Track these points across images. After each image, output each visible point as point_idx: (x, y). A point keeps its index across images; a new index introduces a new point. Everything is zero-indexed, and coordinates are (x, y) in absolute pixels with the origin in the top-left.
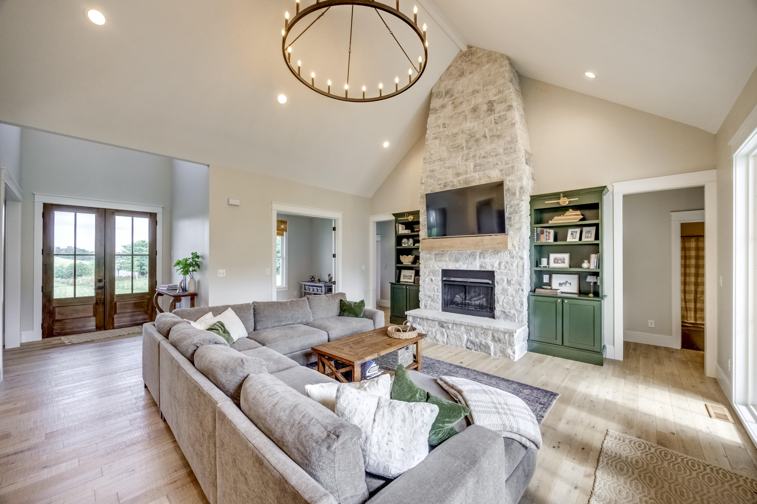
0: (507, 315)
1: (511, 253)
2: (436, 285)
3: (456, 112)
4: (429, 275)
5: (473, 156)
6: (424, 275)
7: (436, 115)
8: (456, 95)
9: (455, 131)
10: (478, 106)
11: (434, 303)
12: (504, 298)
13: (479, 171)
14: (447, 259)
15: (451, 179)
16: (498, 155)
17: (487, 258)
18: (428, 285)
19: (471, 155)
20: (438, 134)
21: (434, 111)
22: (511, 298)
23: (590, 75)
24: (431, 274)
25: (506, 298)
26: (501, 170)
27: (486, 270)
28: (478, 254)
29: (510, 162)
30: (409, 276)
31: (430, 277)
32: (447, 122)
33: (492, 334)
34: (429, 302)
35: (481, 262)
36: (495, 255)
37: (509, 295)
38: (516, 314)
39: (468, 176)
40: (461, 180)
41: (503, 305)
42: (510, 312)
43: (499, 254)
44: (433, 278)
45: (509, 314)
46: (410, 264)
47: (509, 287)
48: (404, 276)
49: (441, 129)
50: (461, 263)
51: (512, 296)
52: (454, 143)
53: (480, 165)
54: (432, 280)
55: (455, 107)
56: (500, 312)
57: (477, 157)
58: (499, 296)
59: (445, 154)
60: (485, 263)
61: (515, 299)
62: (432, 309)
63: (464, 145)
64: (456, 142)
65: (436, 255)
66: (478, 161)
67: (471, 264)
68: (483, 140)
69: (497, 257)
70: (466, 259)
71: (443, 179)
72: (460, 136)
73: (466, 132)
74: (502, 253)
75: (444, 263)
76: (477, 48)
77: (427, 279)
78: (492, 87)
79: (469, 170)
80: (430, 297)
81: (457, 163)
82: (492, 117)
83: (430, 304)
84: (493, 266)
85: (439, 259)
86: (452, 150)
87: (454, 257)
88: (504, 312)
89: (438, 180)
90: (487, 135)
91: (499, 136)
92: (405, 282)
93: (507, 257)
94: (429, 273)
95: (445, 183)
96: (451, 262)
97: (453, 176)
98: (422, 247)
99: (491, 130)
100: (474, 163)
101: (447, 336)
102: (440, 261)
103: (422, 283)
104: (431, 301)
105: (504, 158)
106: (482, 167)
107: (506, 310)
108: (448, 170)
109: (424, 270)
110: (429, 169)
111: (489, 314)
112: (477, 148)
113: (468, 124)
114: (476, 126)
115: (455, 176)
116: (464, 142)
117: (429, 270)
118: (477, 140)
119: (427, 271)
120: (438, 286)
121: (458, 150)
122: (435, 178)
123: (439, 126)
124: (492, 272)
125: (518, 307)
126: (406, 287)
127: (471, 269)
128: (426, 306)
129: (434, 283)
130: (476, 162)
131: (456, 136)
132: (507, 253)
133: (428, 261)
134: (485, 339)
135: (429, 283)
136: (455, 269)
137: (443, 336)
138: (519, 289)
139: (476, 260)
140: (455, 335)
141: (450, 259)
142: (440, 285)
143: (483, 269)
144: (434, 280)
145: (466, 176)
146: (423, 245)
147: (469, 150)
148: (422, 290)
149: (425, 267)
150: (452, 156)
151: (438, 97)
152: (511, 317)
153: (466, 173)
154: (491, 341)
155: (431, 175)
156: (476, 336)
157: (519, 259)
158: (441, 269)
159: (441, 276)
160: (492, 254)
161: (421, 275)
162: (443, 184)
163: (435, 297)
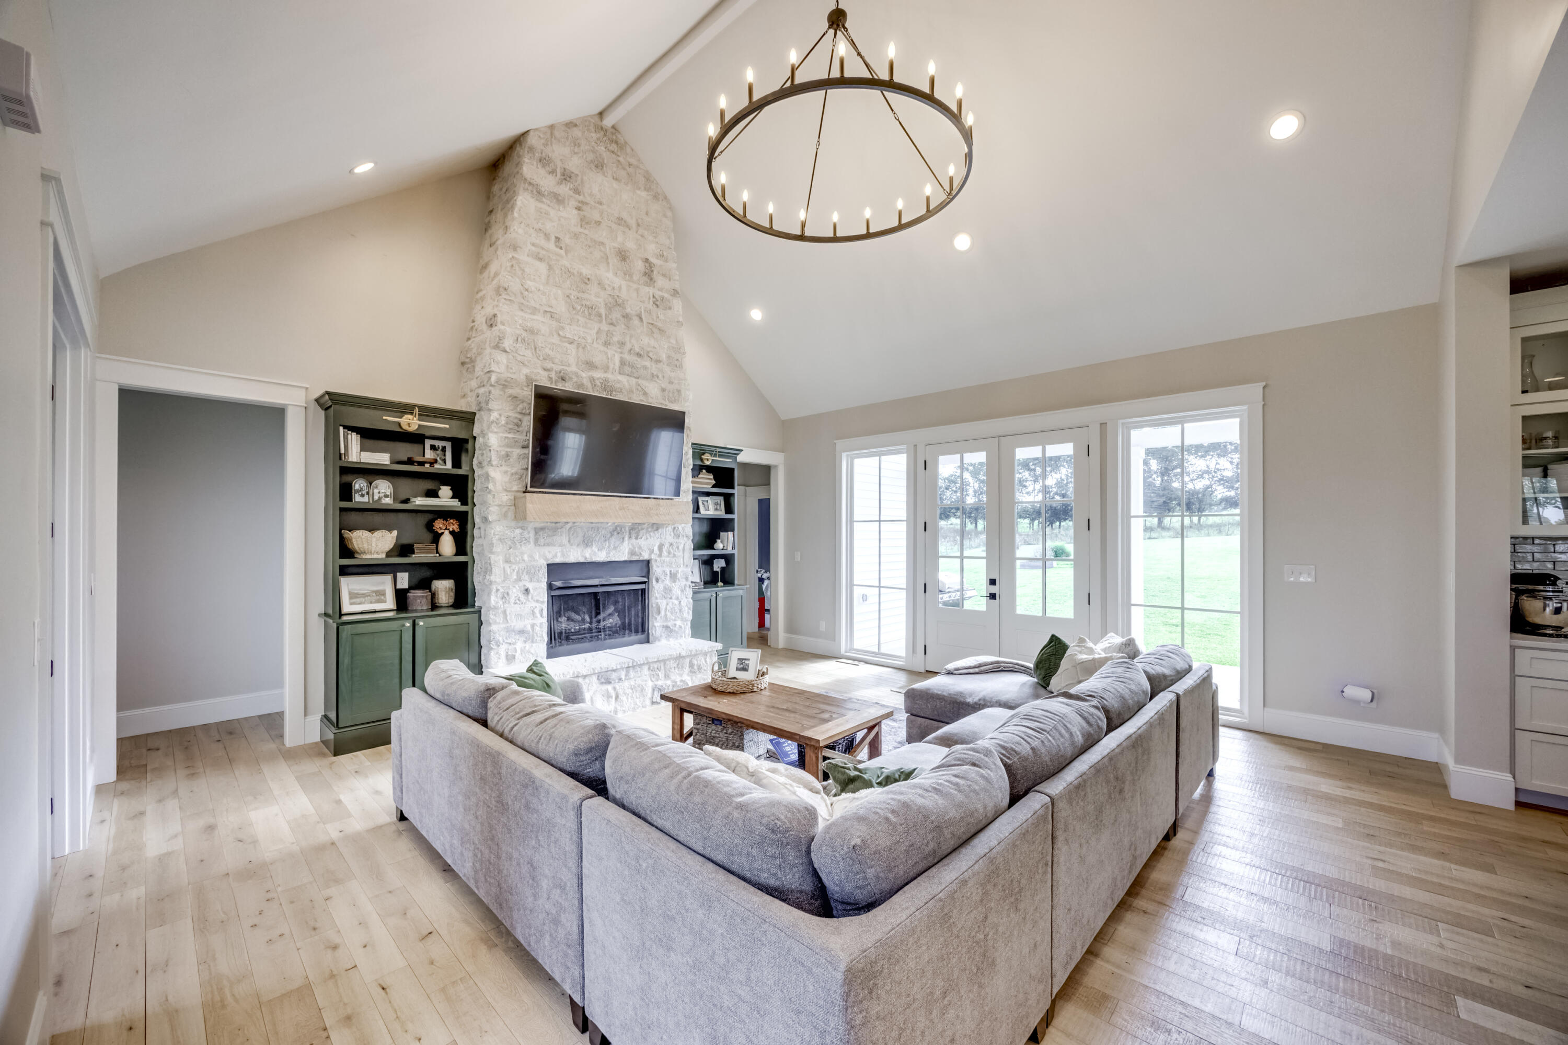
0: (671, 631)
1: (677, 528)
2: (537, 601)
3: (586, 232)
4: (519, 579)
5: (618, 342)
6: (504, 581)
7: (540, 205)
8: (587, 199)
9: (586, 271)
10: (628, 253)
11: (534, 645)
12: (667, 604)
13: (628, 375)
14: (564, 540)
15: (573, 368)
16: (660, 361)
17: (641, 538)
18: (515, 603)
19: (615, 339)
20: (544, 252)
21: (535, 192)
22: (676, 602)
23: (756, 315)
24: (526, 577)
25: (670, 604)
26: (663, 390)
27: (638, 558)
28: (627, 530)
29: (676, 382)
30: (374, 592)
31: (521, 584)
32: (567, 240)
33: (691, 662)
34: (519, 645)
35: (632, 545)
36: (653, 532)
37: (674, 597)
38: (683, 626)
39: (609, 376)
40: (598, 379)
41: (666, 615)
42: (676, 625)
43: (660, 530)
44: (530, 586)
45: (674, 628)
46: (384, 556)
47: (674, 585)
48: (353, 596)
49: (551, 246)
50: (595, 548)
51: (677, 598)
52: (581, 295)
53: (632, 366)
54: (527, 591)
55: (584, 221)
56: (660, 629)
57: (628, 346)
58: (658, 601)
59: (561, 308)
60: (640, 547)
61: (681, 603)
63: (603, 311)
64: (585, 295)
65: (536, 531)
66: (627, 357)
67: (615, 548)
68: (636, 321)
69: (657, 536)
70: (605, 540)
71: (556, 361)
72: (594, 288)
73: (607, 286)
74: (663, 528)
75: (557, 549)
76: (626, 142)
77: (514, 590)
78: (651, 238)
79: (611, 366)
80: (522, 632)
81: (589, 341)
82: (651, 291)
83: (522, 650)
84: (652, 552)
85: (547, 541)
86: (578, 308)
87: (581, 535)
88: (667, 627)
89: (544, 359)
90: (643, 317)
91: (661, 331)
92: (362, 613)
93: (670, 535)
94: (517, 576)
95: (560, 372)
96: (574, 547)
97: (580, 363)
98: (528, 512)
99: (649, 312)
100: (621, 357)
101: (617, 697)
102: (548, 545)
103: (497, 603)
104: (525, 642)
105: (667, 369)
106: (634, 371)
107: (669, 624)
108: (568, 346)
109: (504, 569)
110: (520, 321)
111: (640, 636)
112: (626, 331)
113: (610, 275)
114: (624, 288)
115: (583, 366)
116: (602, 305)
117: (519, 568)
118: (626, 316)
119: (514, 570)
120: (543, 602)
121: (590, 314)
122: (535, 348)
123: (545, 234)
124: (648, 563)
125: (685, 615)
126: (414, 625)
127: (613, 559)
128: (514, 657)
129: (532, 598)
130: (623, 356)
131: (586, 283)
132: (670, 528)
133: (518, 545)
134: (681, 675)
135: (519, 600)
136: (582, 560)
137: (608, 701)
138: (685, 586)
139: (623, 541)
140: (632, 689)
141: (572, 542)
142: (546, 600)
143: (635, 558)
144: (531, 591)
145: (605, 375)
146: (529, 506)
147: (612, 328)
148: (500, 619)
149: (507, 561)
150: (578, 320)
151: (544, 166)
152: (677, 632)
153: (606, 369)
154: (688, 675)
155: (526, 339)
156: (667, 676)
157: (685, 539)
158: (545, 563)
159: (546, 580)
160: (650, 530)
161: (495, 582)
162: (556, 372)
163: (537, 628)
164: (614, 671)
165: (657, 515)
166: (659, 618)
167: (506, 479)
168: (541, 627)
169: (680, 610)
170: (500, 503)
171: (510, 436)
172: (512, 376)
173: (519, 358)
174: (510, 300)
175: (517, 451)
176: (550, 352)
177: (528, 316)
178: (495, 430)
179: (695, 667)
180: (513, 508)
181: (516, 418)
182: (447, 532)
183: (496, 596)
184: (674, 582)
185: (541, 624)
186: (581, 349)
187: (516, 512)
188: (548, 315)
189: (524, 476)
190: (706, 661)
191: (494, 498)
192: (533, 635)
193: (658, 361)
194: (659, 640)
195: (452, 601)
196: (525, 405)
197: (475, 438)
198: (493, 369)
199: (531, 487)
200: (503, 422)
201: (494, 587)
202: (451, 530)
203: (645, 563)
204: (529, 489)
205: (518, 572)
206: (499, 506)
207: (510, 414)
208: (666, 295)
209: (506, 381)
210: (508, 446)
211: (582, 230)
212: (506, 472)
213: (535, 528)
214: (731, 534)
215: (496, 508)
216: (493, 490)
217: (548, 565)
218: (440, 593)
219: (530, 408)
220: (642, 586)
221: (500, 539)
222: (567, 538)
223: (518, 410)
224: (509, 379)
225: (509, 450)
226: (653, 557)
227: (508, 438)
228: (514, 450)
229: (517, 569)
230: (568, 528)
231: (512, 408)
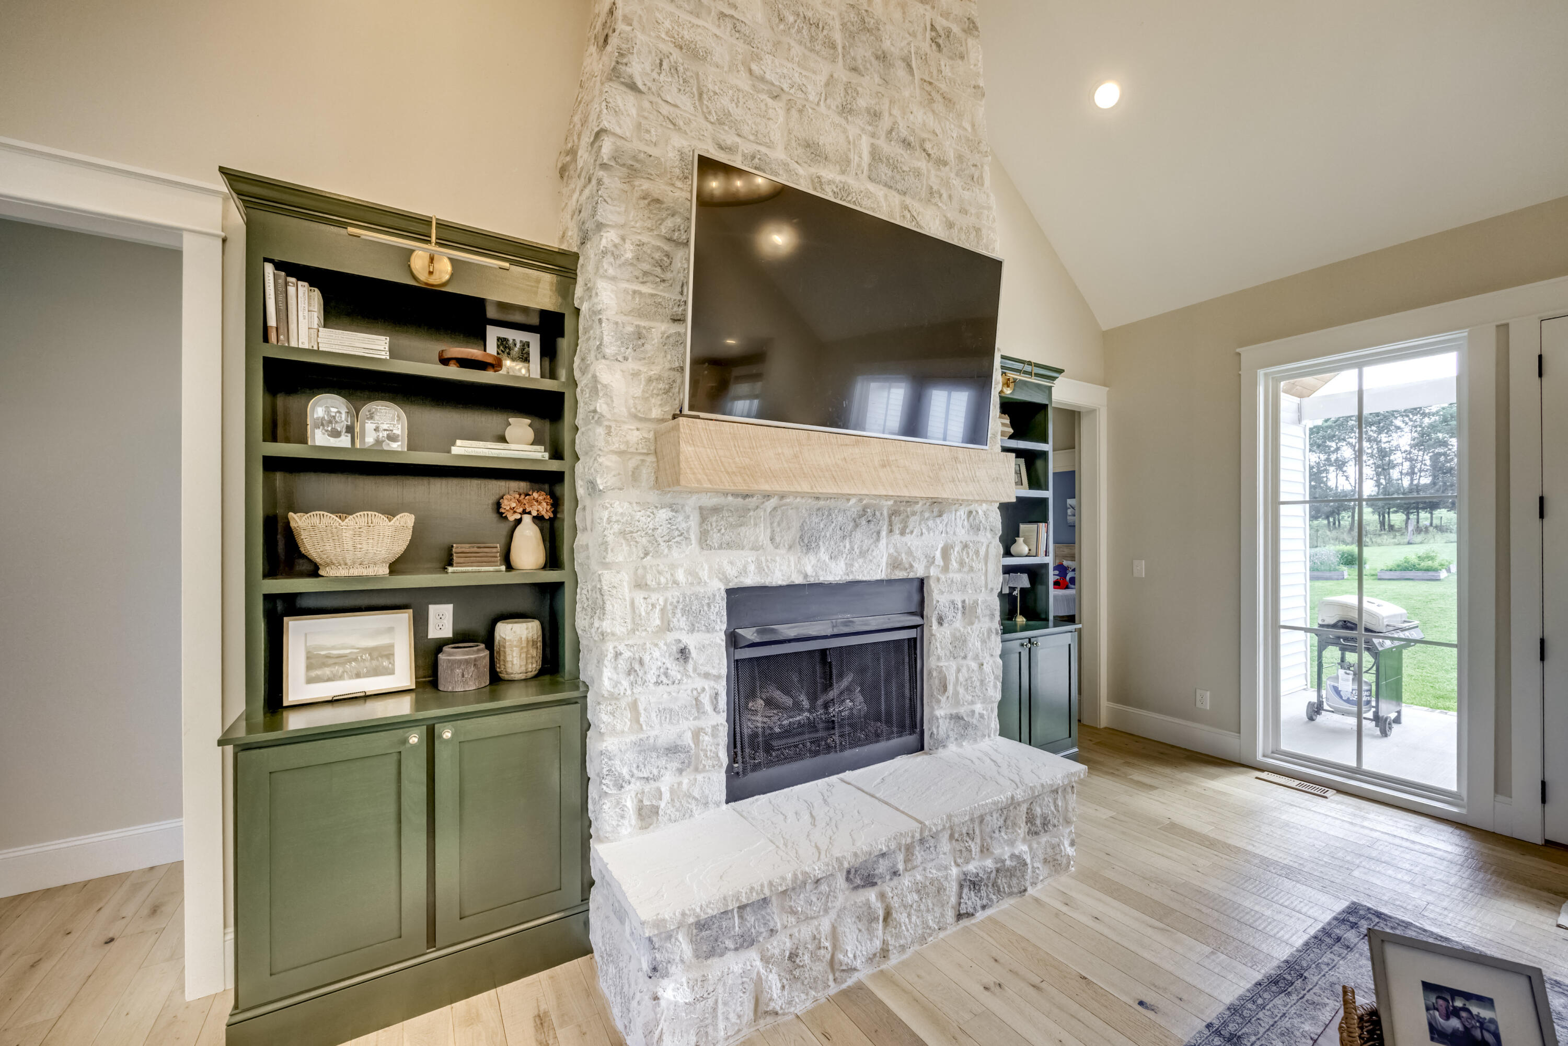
0: (967, 726)
1: (974, 513)
2: (707, 676)
4: (667, 627)
5: (868, 111)
6: (633, 631)
11: (700, 777)
12: (958, 670)
13: (886, 185)
14: (762, 534)
15: (780, 154)
16: (945, 164)
17: (912, 532)
18: (657, 683)
19: (862, 103)
22: (975, 665)
24: (681, 621)
25: (964, 670)
26: (950, 225)
27: (907, 575)
28: (886, 514)
29: (973, 210)
30: (371, 651)
31: (671, 637)
33: (1030, 811)
34: (667, 781)
35: (895, 546)
36: (935, 518)
37: (970, 655)
38: (985, 715)
39: (850, 180)
40: (830, 182)
41: (956, 693)
42: (973, 712)
43: (945, 517)
44: (691, 641)
45: (971, 720)
46: (384, 570)
47: (969, 629)
48: (314, 662)
50: (824, 556)
51: (976, 657)
53: (893, 164)
54: (684, 653)
56: (947, 722)
57: (886, 123)
59: (755, 12)
60: (910, 553)
61: (985, 667)
62: (687, 814)
63: (838, 37)
65: (704, 515)
66: (883, 144)
67: (863, 554)
68: (901, 72)
69: (940, 527)
70: (844, 537)
71: (745, 130)
74: (951, 512)
75: (748, 557)
77: (656, 654)
79: (854, 159)
80: (673, 750)
81: (812, 96)
82: (928, 13)
83: (672, 791)
84: (931, 561)
85: (725, 538)
86: (790, 20)
87: (796, 525)
88: (957, 718)
89: (720, 123)
90: (914, 65)
91: (947, 100)
92: (334, 702)
93: (962, 527)
94: (662, 619)
95: (753, 157)
96: (783, 551)
97: (794, 144)
98: (683, 465)
99: (925, 59)
100: (872, 144)
101: (887, 915)
102: (729, 546)
103: (616, 684)
104: (680, 771)
105: (957, 186)
106: (898, 177)
107: (962, 711)
108: (770, 101)
109: (632, 603)
110: (667, 24)
111: (910, 739)
112: (881, 89)
115: (800, 150)
116: (838, 26)
117: (666, 601)
118: (882, 57)
119: (653, 606)
120: (718, 677)
121: (812, 39)
122: (701, 95)
124: (922, 582)
125: (992, 691)
126: (431, 736)
127: (860, 577)
128: (655, 810)
129: (695, 670)
130: (877, 142)
132: (962, 513)
133: (664, 547)
134: (1012, 843)
135: (666, 675)
136: (798, 580)
137: (870, 931)
138: (990, 631)
139: (878, 540)
140: (918, 892)
141: (778, 539)
142: (724, 672)
143: (900, 574)
144: (694, 653)
145: (843, 178)
146: (687, 449)
147: (855, 79)
148: (624, 722)
149: (640, 585)
150: (790, 47)
152: (976, 728)
153: (844, 164)
154: (1024, 841)
155: (681, 69)
156: (985, 850)
157: (989, 535)
158: (723, 588)
159: (724, 627)
160: (927, 515)
161: (613, 634)
163: (706, 738)
164: (883, 855)
165: (953, 481)
166: (943, 699)
167: (638, 391)
168: (714, 735)
169: (982, 682)
170: (623, 447)
171: (646, 289)
172: (651, 150)
173: (665, 109)
175: (660, 328)
176: (732, 107)
177: (685, 17)
178: (611, 272)
179: (1038, 822)
180: (651, 459)
181: (658, 248)
182: (527, 519)
183: (616, 668)
184: (972, 623)
185: (715, 728)
186: (794, 112)
187: (657, 471)
188: (729, 24)
189: (677, 385)
190: (1056, 806)
191: (609, 434)
192: (697, 756)
193: (941, 162)
194: (944, 746)
195: (534, 667)
196: (678, 220)
197: (578, 311)
198: (605, 124)
199: (691, 408)
200: (629, 255)
201: (610, 647)
202: (534, 513)
203: (916, 584)
204: (686, 411)
205: (663, 610)
206: (621, 453)
207: (645, 239)
208: (956, 29)
209: (635, 158)
210: (641, 314)
212: (635, 374)
213: (701, 508)
214: (1042, 526)
215: (614, 458)
216: (609, 416)
217: (730, 592)
218: (508, 650)
219: (687, 230)
220: (912, 634)
221: (622, 533)
222: (769, 531)
223: (663, 230)
224: (642, 156)
225: (643, 323)
226: (933, 572)
227: (640, 293)
228: (652, 324)
229: (661, 602)
230: (769, 510)
231: (649, 224)
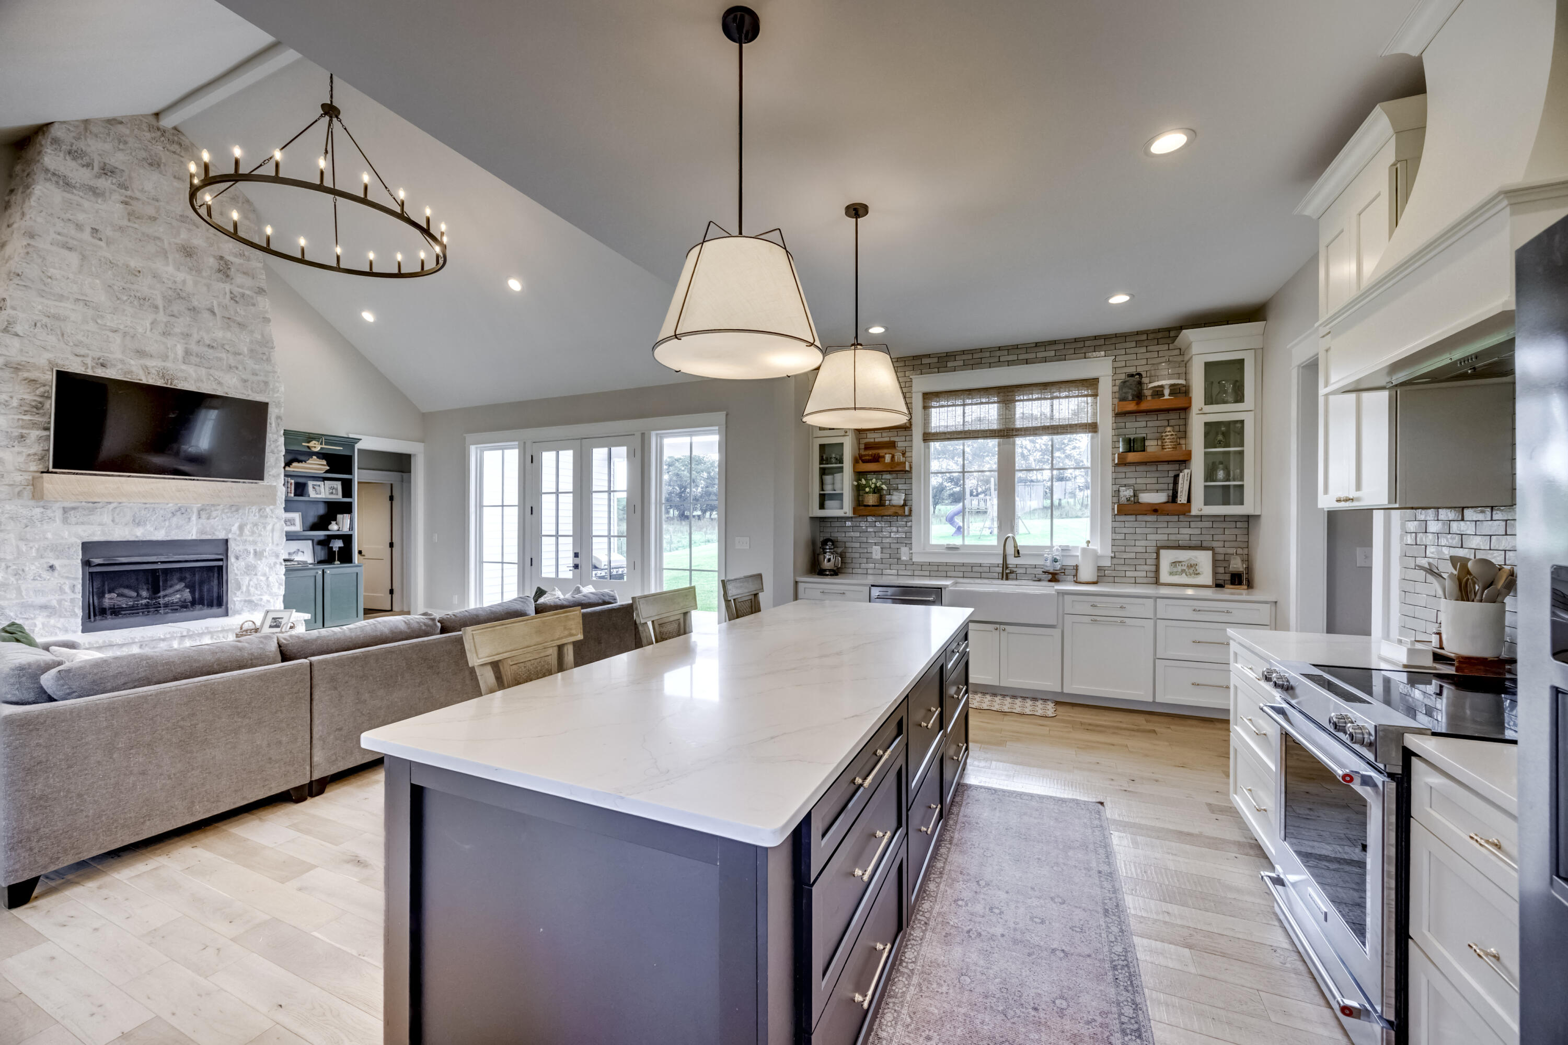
0: (256, 605)
1: (263, 510)
2: (67, 578)
3: (136, 226)
4: (41, 557)
5: (182, 334)
6: (18, 558)
7: (68, 196)
8: (138, 194)
9: (135, 263)
10: (196, 250)
12: (250, 580)
13: (196, 365)
14: (105, 519)
15: (119, 356)
16: (239, 354)
17: (214, 518)
18: (34, 580)
19: (178, 330)
20: (75, 243)
21: (61, 182)
22: (263, 579)
23: (368, 316)
24: (50, 554)
25: (255, 580)
26: (246, 384)
27: (214, 538)
28: (195, 510)
29: (262, 374)
31: (43, 561)
32: (108, 232)
34: (41, 620)
35: (202, 524)
36: (232, 513)
37: (259, 574)
38: (273, 600)
39: (169, 365)
40: (153, 367)
41: (248, 591)
42: (261, 599)
43: (240, 511)
44: (56, 563)
45: (259, 603)
47: (259, 562)
49: (86, 235)
50: (149, 527)
51: (264, 575)
52: (128, 285)
53: (201, 356)
54: (52, 568)
55: (132, 216)
56: (242, 603)
57: (196, 337)
58: (239, 577)
59: (100, 297)
60: (212, 527)
61: (270, 579)
63: (160, 302)
64: (135, 287)
65: (65, 510)
66: (193, 347)
67: (178, 528)
68: (206, 315)
69: (236, 516)
70: (165, 520)
71: (94, 348)
72: (147, 280)
73: (166, 281)
74: (245, 510)
75: (96, 528)
77: (33, 567)
79: (171, 356)
80: (44, 607)
81: (140, 330)
82: (227, 287)
83: (44, 625)
84: (230, 532)
85: (81, 520)
86: (125, 298)
87: (130, 515)
88: (250, 601)
89: (76, 345)
90: (216, 310)
91: (241, 326)
93: (255, 516)
94: (37, 553)
95: (99, 359)
96: (120, 526)
97: (127, 351)
98: (48, 491)
99: (225, 307)
100: (186, 348)
102: (82, 523)
103: (8, 579)
104: (49, 617)
105: (250, 363)
106: (204, 362)
107: (253, 598)
108: (110, 334)
109: (18, 547)
110: (40, 307)
111: (216, 610)
112: (192, 323)
113: (170, 269)
114: (190, 282)
115: (132, 354)
116: (159, 297)
117: (39, 546)
118: (193, 309)
119: (32, 548)
120: (76, 579)
121: (141, 305)
122: (63, 335)
123: (77, 225)
124: (225, 541)
125: (275, 590)
127: (176, 538)
129: (60, 575)
130: (188, 346)
131: (136, 275)
132: (254, 510)
133: (39, 524)
135: (40, 576)
136: (132, 539)
138: (275, 564)
139: (189, 521)
141: (117, 520)
142: (80, 576)
143: (206, 537)
144: (59, 568)
145: (163, 364)
146: (46, 485)
147: (173, 319)
148: (12, 595)
149: (23, 539)
150: (124, 310)
151: (74, 159)
152: (264, 606)
153: (165, 358)
155: (49, 325)
157: (275, 520)
158: (79, 542)
159: (81, 557)
161: (5, 559)
162: (94, 359)
163: (66, 603)
165: (230, 497)
166: (239, 593)
167: (20, 459)
170: (11, 483)
171: (26, 418)
172: (28, 360)
173: (38, 343)
174: (25, 286)
175: (35, 434)
176: (84, 339)
177: (51, 303)
178: (4, 411)
180: (28, 487)
181: (35, 400)
183: (7, 573)
184: (260, 559)
185: (72, 601)
186: (128, 338)
187: (32, 493)
188: (82, 303)
189: (44, 457)
192: (62, 611)
193: (237, 354)
194: (240, 614)
196: (47, 388)
199: (54, 467)
200: (15, 405)
201: (2, 564)
203: (220, 542)
204: (50, 469)
205: (38, 550)
206: (10, 485)
207: (25, 397)
208: (248, 293)
209: (19, 364)
210: (23, 428)
211: (129, 224)
212: (20, 453)
213: (64, 508)
214: (347, 516)
215: (6, 487)
217: (84, 543)
219: (50, 392)
220: (220, 563)
221: (11, 518)
222: (111, 518)
223: (38, 392)
224: (23, 363)
225: (24, 431)
226: (232, 536)
227: (22, 420)
228: (31, 431)
229: (37, 546)
230: (111, 508)
231: (28, 390)
